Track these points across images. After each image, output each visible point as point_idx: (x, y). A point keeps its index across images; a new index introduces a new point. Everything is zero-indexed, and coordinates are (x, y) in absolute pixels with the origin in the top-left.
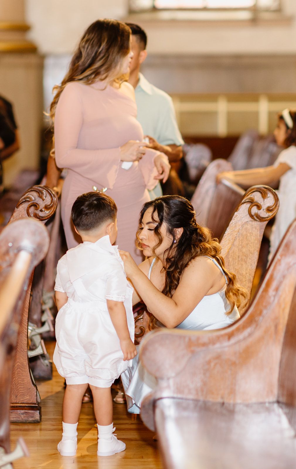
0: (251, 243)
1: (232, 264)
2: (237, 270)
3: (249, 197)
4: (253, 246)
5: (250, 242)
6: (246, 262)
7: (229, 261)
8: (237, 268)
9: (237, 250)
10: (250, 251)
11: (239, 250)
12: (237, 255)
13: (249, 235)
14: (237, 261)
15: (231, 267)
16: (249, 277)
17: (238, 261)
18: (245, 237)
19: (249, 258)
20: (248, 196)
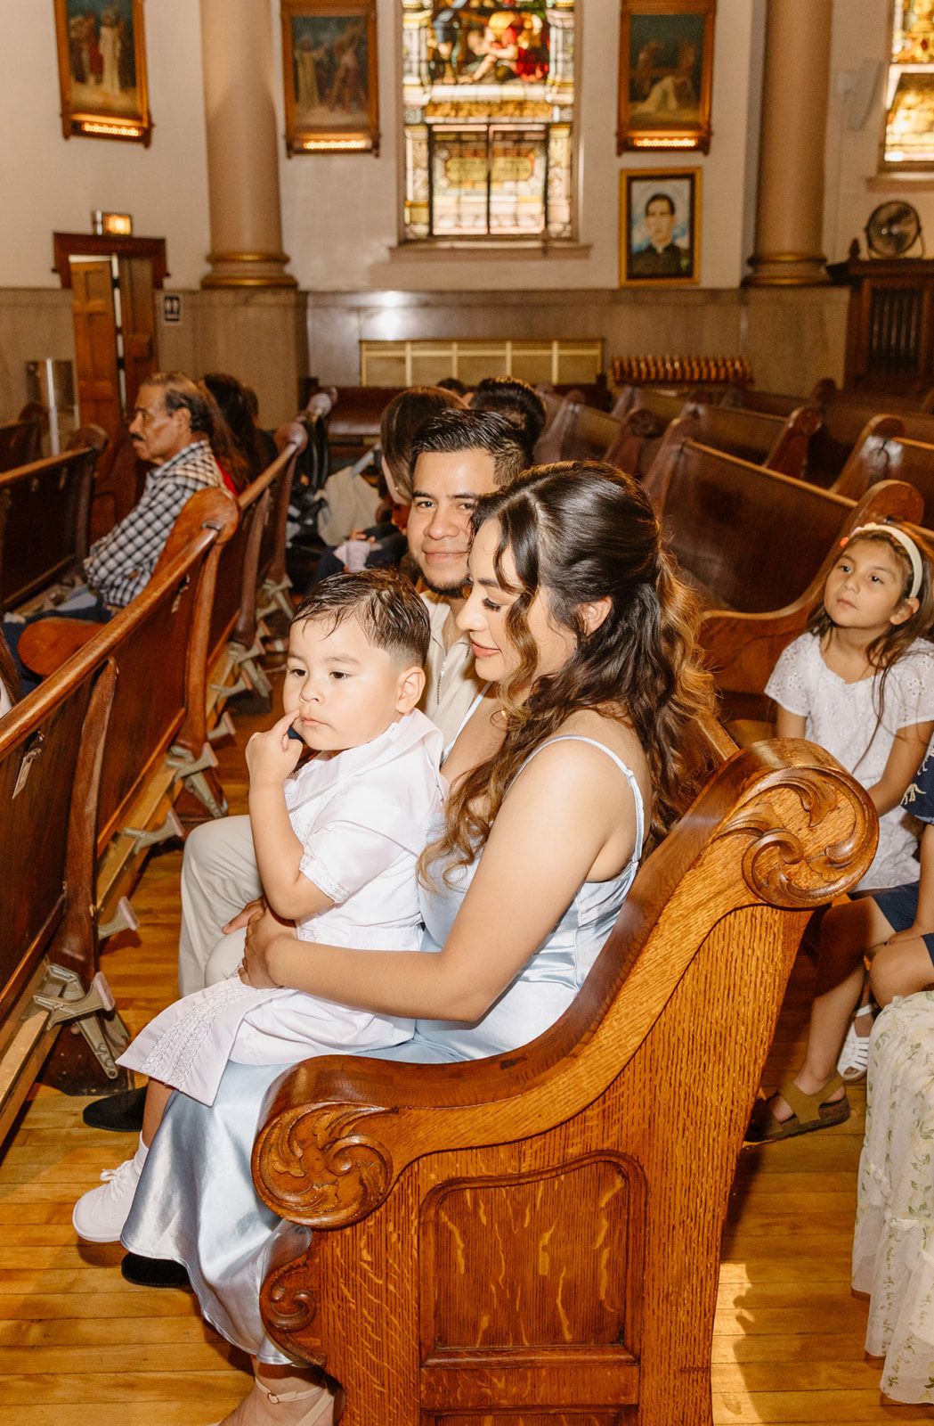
0: (746, 986)
1: (664, 1064)
2: (683, 1084)
3: (749, 811)
4: (751, 995)
5: (743, 984)
6: (721, 1058)
7: (653, 1051)
8: (683, 1077)
9: (688, 1014)
10: (741, 1016)
11: (694, 1011)
12: (686, 1031)
13: (737, 953)
14: (685, 1053)
15: (659, 1076)
16: (732, 1111)
17: (690, 1052)
18: (722, 964)
19: (736, 1043)
20: (745, 805)
